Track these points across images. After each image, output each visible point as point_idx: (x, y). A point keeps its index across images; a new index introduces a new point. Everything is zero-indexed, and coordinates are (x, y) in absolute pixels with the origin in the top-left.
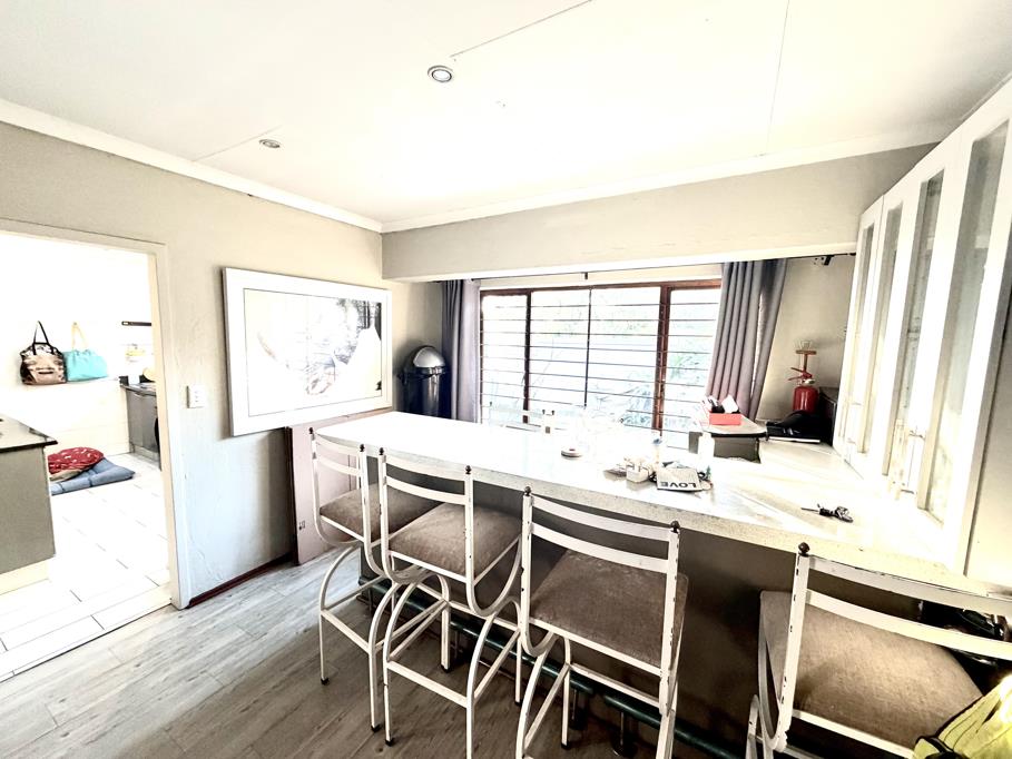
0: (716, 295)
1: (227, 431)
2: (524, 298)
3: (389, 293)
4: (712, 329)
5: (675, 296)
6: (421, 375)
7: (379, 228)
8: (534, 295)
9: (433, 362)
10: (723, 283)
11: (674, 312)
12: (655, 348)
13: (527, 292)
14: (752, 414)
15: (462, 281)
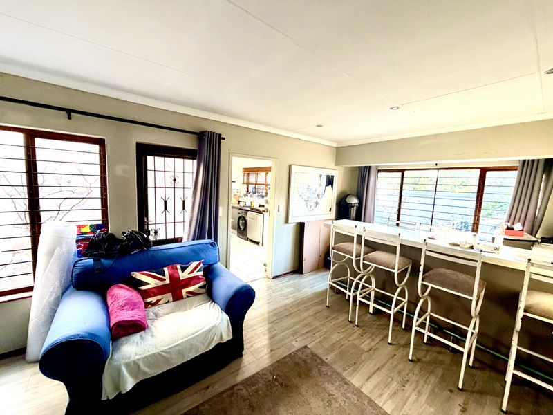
0: (515, 174)
1: (287, 222)
2: (400, 173)
3: (337, 172)
4: (512, 191)
5: (488, 174)
6: (349, 206)
7: (335, 145)
8: (405, 172)
9: (354, 201)
10: (519, 169)
11: (487, 182)
12: (475, 199)
13: (402, 171)
14: (534, 233)
15: (370, 167)
